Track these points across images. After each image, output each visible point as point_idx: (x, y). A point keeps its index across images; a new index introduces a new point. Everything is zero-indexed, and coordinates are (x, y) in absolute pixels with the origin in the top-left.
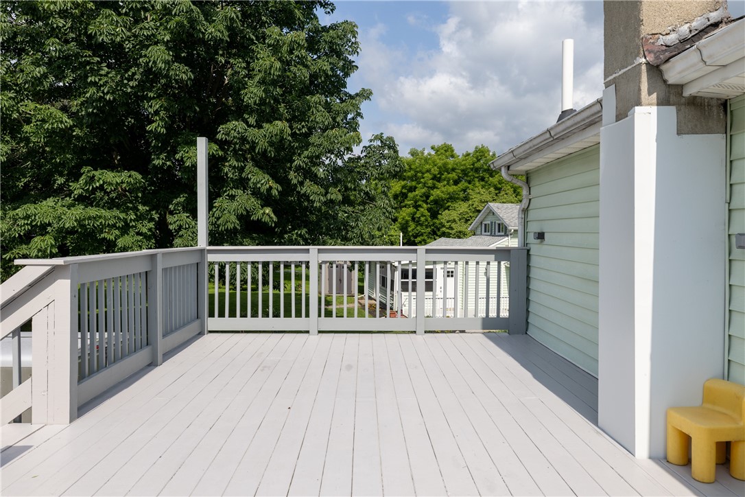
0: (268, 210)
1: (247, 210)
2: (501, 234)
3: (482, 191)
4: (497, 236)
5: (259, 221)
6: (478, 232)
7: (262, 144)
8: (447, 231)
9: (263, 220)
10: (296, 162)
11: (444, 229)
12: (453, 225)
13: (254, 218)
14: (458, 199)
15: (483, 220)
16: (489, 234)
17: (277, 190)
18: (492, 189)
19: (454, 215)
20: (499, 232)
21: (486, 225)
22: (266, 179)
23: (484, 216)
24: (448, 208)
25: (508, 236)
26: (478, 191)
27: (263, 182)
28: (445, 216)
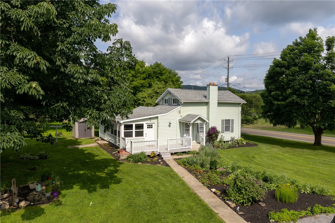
0: (34, 84)
1: (11, 85)
2: (175, 104)
3: (158, 83)
4: (173, 105)
5: (25, 94)
6: (161, 103)
7: (27, 23)
8: (142, 102)
9: (30, 93)
10: (60, 47)
11: (140, 101)
12: (145, 99)
13: (19, 92)
14: (145, 87)
15: (164, 97)
16: (168, 104)
17: (45, 65)
18: (163, 82)
19: (145, 95)
20: (174, 103)
21: (165, 100)
22: (33, 55)
23: (165, 95)
24: (141, 91)
25: (180, 105)
26: (156, 83)
27: (30, 57)
28: (140, 95)
